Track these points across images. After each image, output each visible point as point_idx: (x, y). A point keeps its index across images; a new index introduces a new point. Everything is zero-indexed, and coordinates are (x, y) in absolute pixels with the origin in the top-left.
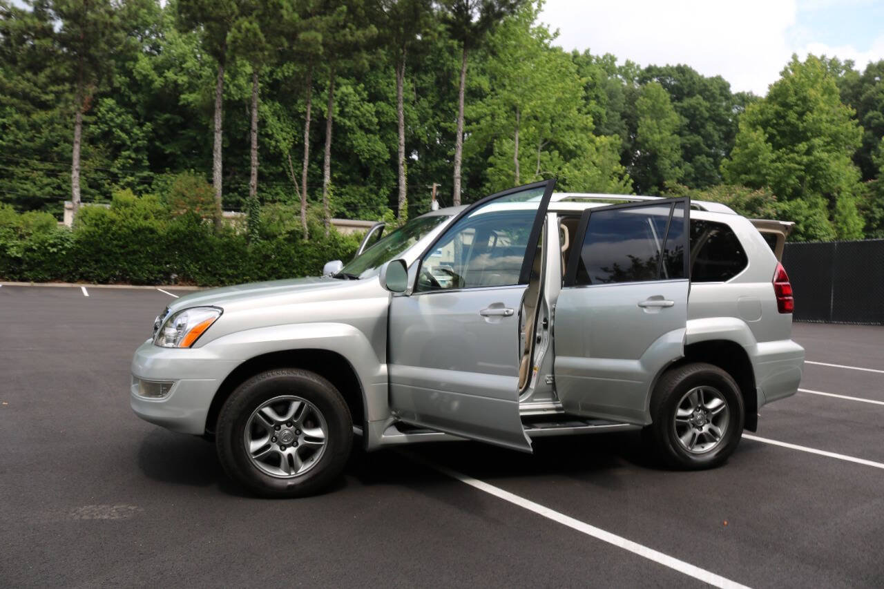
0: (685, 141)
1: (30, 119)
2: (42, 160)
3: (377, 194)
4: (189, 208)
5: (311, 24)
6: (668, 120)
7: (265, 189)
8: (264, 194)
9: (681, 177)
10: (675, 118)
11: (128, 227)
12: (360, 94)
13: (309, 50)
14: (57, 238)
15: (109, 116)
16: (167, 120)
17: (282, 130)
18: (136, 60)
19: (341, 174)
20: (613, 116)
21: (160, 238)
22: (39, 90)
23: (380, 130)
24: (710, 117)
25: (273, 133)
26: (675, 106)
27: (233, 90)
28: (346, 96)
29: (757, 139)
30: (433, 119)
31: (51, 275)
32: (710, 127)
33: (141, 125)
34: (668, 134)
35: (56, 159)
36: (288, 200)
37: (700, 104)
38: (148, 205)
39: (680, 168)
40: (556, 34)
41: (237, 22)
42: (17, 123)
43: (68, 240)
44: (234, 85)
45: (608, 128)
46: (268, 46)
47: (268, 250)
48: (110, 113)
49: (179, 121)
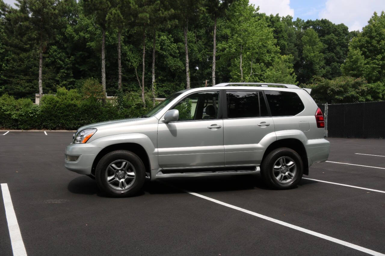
0: (326, 56)
1: (19, 57)
2: (25, 75)
3: (179, 86)
4: (91, 94)
5: (144, 10)
6: (318, 46)
7: (127, 85)
8: (126, 87)
9: (325, 73)
10: (321, 45)
11: (64, 104)
12: (170, 40)
13: (143, 22)
14: (33, 110)
15: (54, 54)
16: (81, 55)
17: (134, 58)
18: (66, 28)
19: (162, 77)
20: (291, 45)
21: (79, 109)
22: (23, 43)
23: (180, 56)
24: (338, 44)
25: (130, 59)
26: (321, 39)
27: (111, 40)
28: (163, 40)
29: (357, 54)
30: (205, 50)
31: (31, 127)
32: (338, 48)
33: (69, 57)
34: (318, 53)
35: (31, 75)
36: (138, 90)
37: (333, 38)
38: (73, 94)
39: (324, 69)
40: (258, 9)
41: (110, 11)
42: (13, 59)
43: (38, 111)
44: (111, 38)
45: (288, 51)
46: (125, 20)
47: (127, 113)
48: (55, 52)
49: (86, 55)
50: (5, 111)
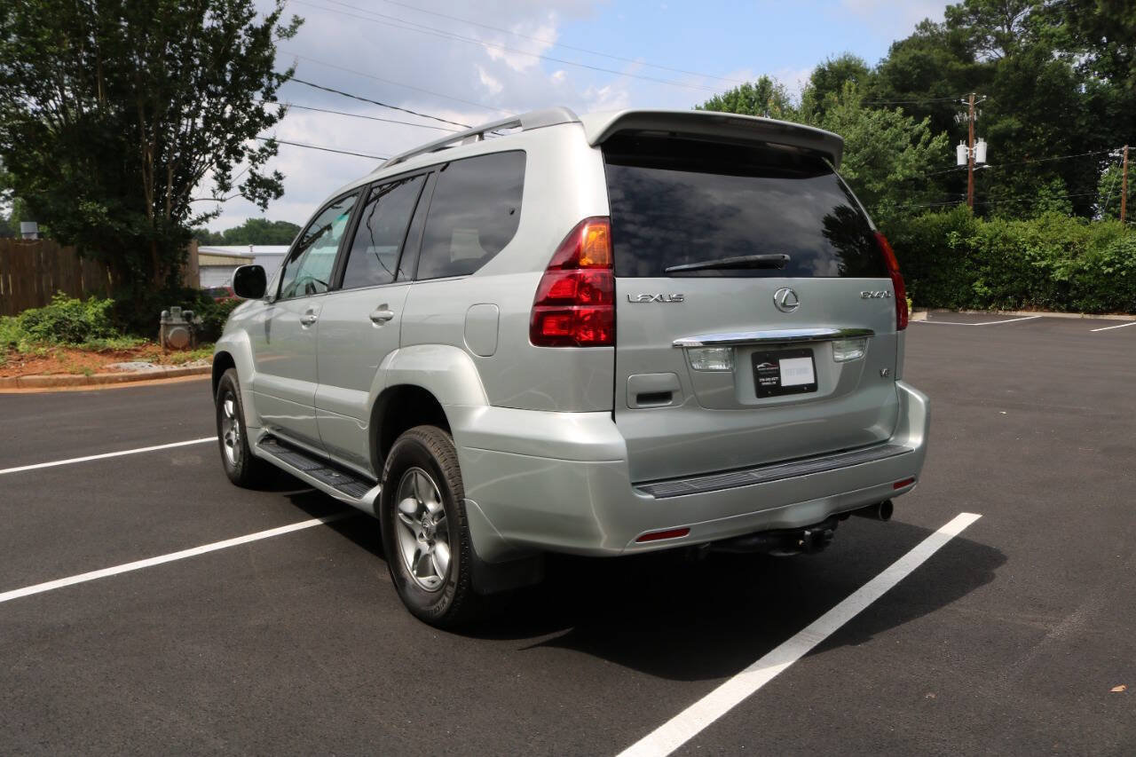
14: (1116, 253)
31: (1105, 305)
43: (1130, 256)
50: (1034, 259)
